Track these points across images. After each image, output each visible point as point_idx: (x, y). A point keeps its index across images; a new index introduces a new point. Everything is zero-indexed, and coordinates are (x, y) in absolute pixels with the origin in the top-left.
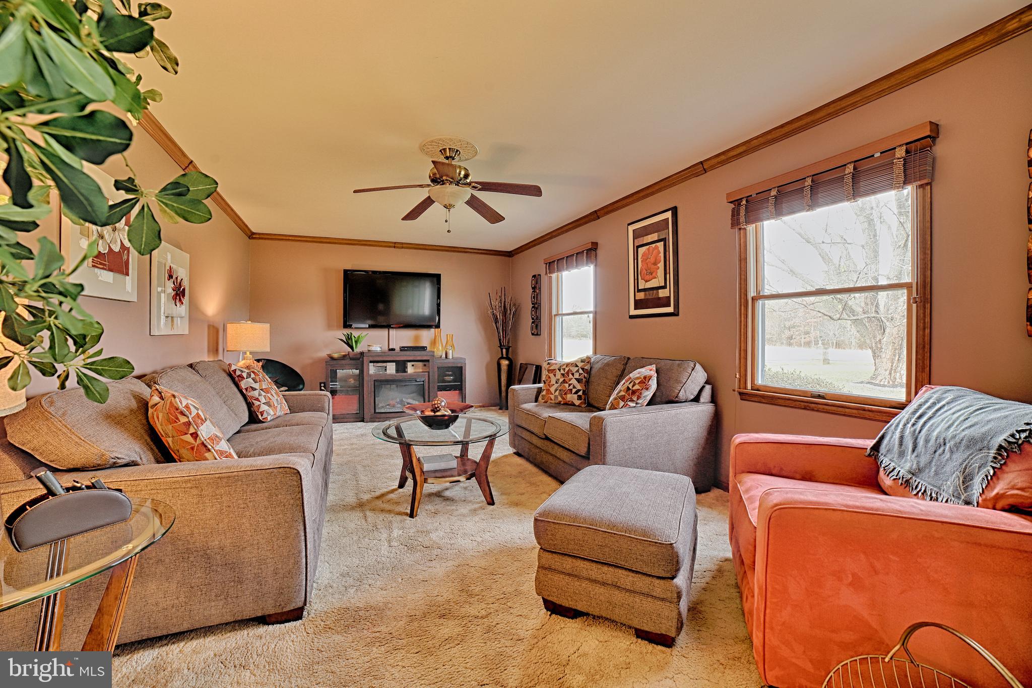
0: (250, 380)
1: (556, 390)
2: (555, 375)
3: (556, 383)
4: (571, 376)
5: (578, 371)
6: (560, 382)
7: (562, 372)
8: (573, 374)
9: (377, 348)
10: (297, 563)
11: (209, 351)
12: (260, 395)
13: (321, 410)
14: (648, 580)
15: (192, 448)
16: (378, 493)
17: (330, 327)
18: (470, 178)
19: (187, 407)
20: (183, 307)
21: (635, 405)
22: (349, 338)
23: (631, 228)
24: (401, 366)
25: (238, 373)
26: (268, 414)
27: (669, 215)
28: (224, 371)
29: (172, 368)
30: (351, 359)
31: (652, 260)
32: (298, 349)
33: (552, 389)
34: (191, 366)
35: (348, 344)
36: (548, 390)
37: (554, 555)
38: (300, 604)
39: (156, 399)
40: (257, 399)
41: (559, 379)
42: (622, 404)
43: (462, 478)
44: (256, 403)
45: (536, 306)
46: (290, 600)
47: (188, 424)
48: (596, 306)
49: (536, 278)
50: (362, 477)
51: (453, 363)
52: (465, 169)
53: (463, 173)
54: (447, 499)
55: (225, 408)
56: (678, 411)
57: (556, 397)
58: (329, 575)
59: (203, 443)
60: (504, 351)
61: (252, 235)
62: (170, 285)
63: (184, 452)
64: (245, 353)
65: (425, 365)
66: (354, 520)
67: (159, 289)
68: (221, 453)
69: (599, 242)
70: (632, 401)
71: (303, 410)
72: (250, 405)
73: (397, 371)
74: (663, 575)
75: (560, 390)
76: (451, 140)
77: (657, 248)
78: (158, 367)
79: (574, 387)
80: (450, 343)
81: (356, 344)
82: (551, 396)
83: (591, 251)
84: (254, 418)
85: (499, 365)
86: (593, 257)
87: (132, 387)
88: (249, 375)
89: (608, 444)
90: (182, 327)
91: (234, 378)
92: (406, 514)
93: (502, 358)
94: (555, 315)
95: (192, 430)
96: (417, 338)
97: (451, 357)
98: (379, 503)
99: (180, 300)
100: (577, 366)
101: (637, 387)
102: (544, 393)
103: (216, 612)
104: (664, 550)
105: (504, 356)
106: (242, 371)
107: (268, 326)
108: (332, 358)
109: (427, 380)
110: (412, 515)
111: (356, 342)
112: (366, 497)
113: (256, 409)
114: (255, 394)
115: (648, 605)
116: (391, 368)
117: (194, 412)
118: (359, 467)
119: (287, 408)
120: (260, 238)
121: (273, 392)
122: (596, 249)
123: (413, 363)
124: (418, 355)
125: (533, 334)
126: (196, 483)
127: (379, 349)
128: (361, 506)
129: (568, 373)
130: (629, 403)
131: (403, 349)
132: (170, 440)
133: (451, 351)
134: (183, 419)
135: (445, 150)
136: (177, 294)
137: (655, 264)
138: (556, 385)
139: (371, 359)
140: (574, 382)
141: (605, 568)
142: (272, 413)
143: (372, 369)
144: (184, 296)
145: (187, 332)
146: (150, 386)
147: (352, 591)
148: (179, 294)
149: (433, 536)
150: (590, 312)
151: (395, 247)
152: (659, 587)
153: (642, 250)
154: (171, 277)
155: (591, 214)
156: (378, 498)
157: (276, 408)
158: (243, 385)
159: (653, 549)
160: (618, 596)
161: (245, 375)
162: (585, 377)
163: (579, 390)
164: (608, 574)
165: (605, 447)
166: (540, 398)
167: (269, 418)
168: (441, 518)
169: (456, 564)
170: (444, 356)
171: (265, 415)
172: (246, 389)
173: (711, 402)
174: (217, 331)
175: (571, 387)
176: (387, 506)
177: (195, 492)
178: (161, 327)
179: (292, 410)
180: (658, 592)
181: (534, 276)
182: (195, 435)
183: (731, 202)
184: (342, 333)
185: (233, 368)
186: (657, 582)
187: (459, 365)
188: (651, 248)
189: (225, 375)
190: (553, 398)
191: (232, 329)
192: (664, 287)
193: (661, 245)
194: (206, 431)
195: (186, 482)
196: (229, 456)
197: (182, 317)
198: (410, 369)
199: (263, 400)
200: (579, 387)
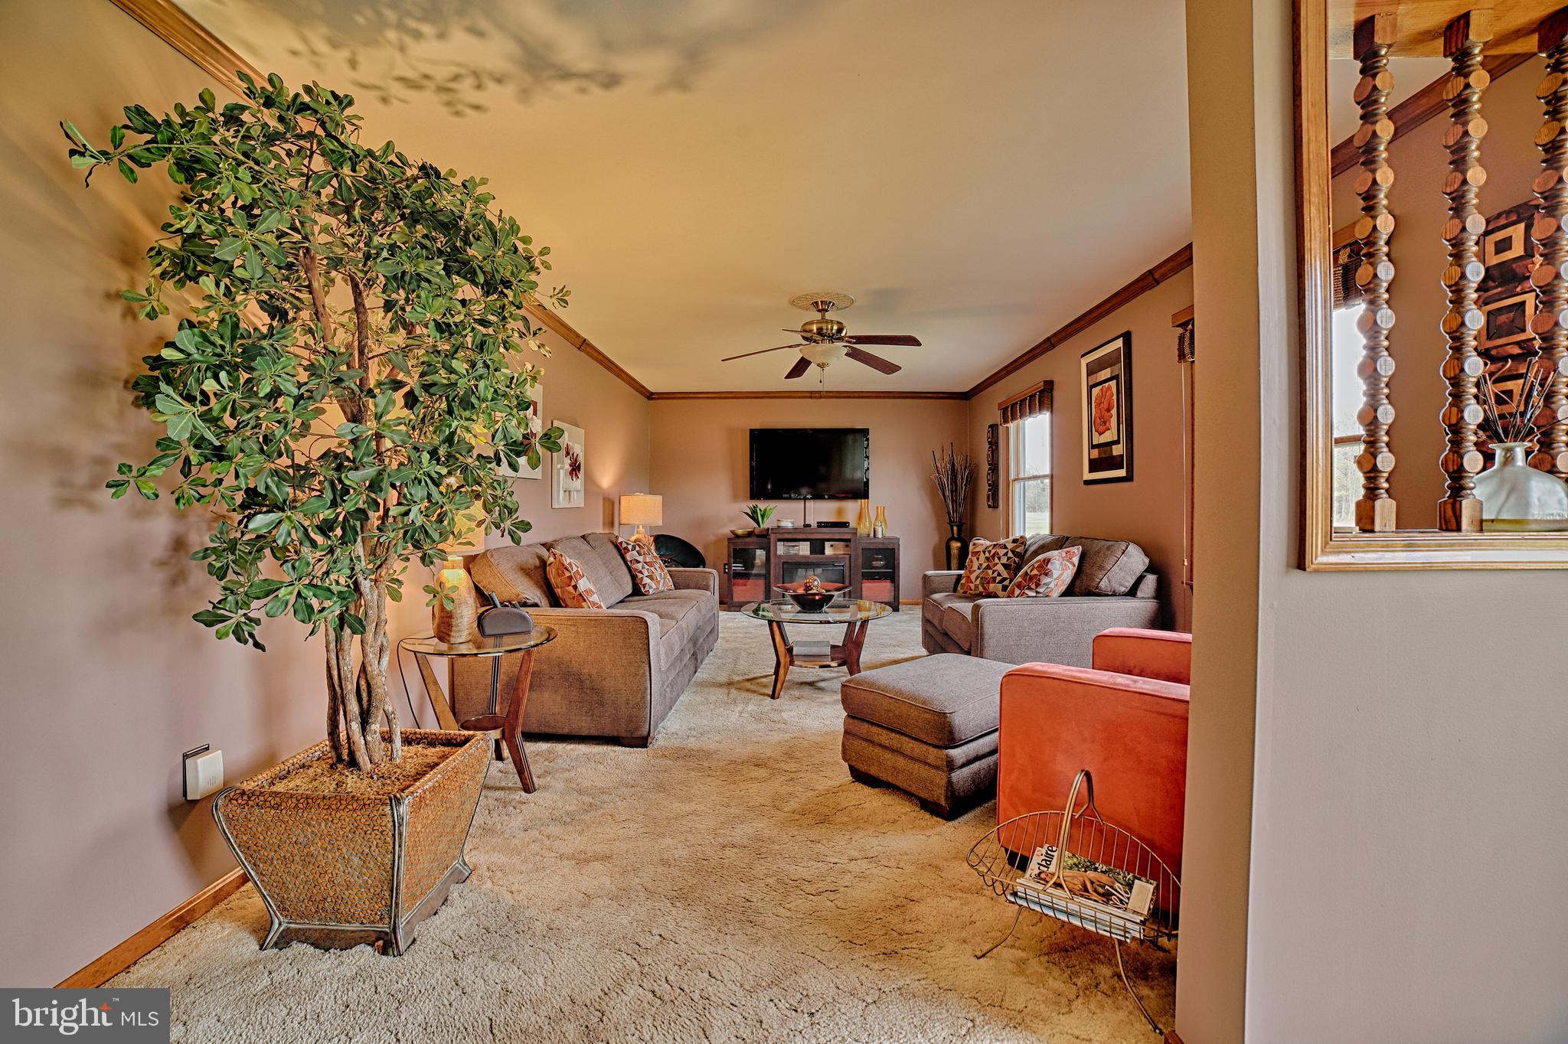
0: (635, 552)
1: (977, 578)
2: (978, 559)
3: (979, 568)
4: (996, 560)
5: (1006, 554)
6: (983, 567)
7: (987, 555)
8: (999, 558)
9: (787, 524)
10: (643, 697)
11: (604, 524)
12: (643, 568)
13: (706, 588)
14: (924, 747)
15: (574, 598)
16: (750, 677)
17: (735, 498)
18: (844, 332)
19: (570, 564)
20: (579, 481)
21: (1034, 594)
22: (754, 511)
23: (1084, 362)
24: (818, 547)
25: (624, 545)
26: (650, 587)
27: (1119, 343)
28: (613, 543)
29: (567, 539)
30: (758, 536)
31: (1105, 405)
32: (701, 524)
33: (973, 577)
34: (583, 537)
35: (753, 518)
36: (968, 577)
37: (856, 721)
38: (645, 733)
39: (552, 559)
40: (641, 572)
41: (981, 565)
42: (1017, 592)
43: (834, 664)
44: (640, 575)
45: (994, 468)
46: (638, 728)
47: (570, 578)
48: (1052, 469)
49: (994, 428)
50: (742, 662)
51: (883, 543)
52: (838, 322)
53: (835, 327)
54: (819, 689)
55: (609, 577)
56: (1095, 605)
57: (976, 587)
58: (678, 727)
59: (581, 595)
60: (955, 528)
61: (651, 396)
62: (567, 461)
63: (569, 602)
64: (638, 527)
65: (847, 546)
66: (719, 694)
67: (559, 466)
68: (594, 604)
69: (1055, 380)
70: (1030, 589)
71: (688, 587)
72: (634, 578)
73: (812, 552)
74: (936, 742)
75: (982, 578)
76: (818, 294)
77: (1109, 388)
78: (557, 538)
79: (999, 575)
80: (881, 517)
81: (763, 519)
82: (971, 585)
83: (1043, 397)
84: (637, 591)
85: (948, 548)
86: (1047, 402)
87: (538, 551)
88: (634, 548)
89: (986, 637)
90: (578, 500)
91: (621, 550)
92: (768, 695)
93: (953, 538)
94: (1015, 480)
95: (573, 583)
96: (840, 512)
97: (880, 536)
98: (748, 685)
99: (576, 475)
100: (1006, 547)
101: (1035, 572)
102: (963, 581)
103: (585, 726)
104: (936, 718)
105: (956, 536)
106: (628, 544)
107: (659, 498)
108: (737, 536)
109: (848, 565)
110: (773, 697)
111: (763, 516)
112: (736, 678)
113: (639, 582)
114: (639, 566)
115: (923, 772)
116: (804, 549)
117: (575, 569)
118: (743, 654)
119: (671, 583)
120: (658, 399)
121: (657, 566)
122: (1052, 389)
123: (832, 543)
124: (836, 532)
125: (989, 506)
126: (574, 622)
127: (790, 525)
128: (730, 684)
129: (993, 556)
130: (1027, 592)
131: (820, 525)
132: (559, 590)
133: (880, 528)
134: (567, 574)
135: (817, 303)
136: (573, 470)
137: (1109, 410)
138: (978, 572)
139: (780, 537)
140: (1000, 568)
141: (893, 735)
142: (654, 587)
143: (781, 549)
144: (579, 470)
145: (583, 506)
146: (548, 550)
147: (692, 739)
148: (575, 469)
149: (785, 715)
150: (1045, 476)
151: (811, 397)
152: (933, 754)
153: (1096, 391)
154: (568, 453)
155: (1045, 342)
156: (748, 680)
157: (658, 582)
158: (628, 557)
159: (927, 716)
160: (901, 762)
161: (630, 547)
162: (1015, 562)
163: (1004, 579)
164: (894, 740)
165: (982, 639)
166: (959, 588)
167: (651, 591)
168: (801, 703)
169: (792, 736)
170: (872, 535)
171: (647, 588)
172: (631, 561)
173: (1154, 598)
174: (613, 503)
175: (995, 574)
176: (753, 687)
177: (573, 629)
178: (561, 501)
179: (677, 587)
180: (931, 759)
181: (990, 426)
182: (575, 587)
183: (1177, 326)
184: (747, 505)
185: (620, 540)
186: (931, 749)
187: (891, 547)
188: (1104, 389)
189: (612, 547)
190: (973, 588)
191: (625, 501)
192: (1117, 442)
193: (1113, 383)
194: (583, 584)
195: (568, 620)
196: (599, 607)
197: (578, 491)
198: (829, 551)
199: (646, 574)
200: (1005, 574)
